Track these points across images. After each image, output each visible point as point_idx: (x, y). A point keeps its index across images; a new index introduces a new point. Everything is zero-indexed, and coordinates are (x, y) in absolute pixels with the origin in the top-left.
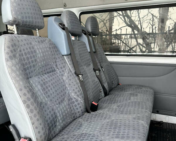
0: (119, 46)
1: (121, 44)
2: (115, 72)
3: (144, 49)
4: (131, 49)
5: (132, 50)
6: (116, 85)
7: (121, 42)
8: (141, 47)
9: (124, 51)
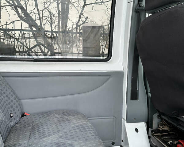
0: (12, 45)
1: (16, 42)
2: (14, 94)
3: (46, 51)
4: (30, 49)
5: (31, 51)
6: (18, 119)
7: (15, 40)
8: (42, 47)
9: (21, 53)
